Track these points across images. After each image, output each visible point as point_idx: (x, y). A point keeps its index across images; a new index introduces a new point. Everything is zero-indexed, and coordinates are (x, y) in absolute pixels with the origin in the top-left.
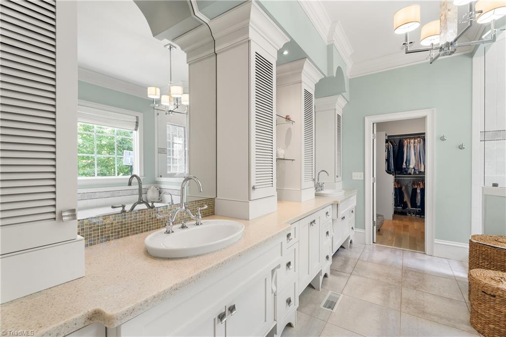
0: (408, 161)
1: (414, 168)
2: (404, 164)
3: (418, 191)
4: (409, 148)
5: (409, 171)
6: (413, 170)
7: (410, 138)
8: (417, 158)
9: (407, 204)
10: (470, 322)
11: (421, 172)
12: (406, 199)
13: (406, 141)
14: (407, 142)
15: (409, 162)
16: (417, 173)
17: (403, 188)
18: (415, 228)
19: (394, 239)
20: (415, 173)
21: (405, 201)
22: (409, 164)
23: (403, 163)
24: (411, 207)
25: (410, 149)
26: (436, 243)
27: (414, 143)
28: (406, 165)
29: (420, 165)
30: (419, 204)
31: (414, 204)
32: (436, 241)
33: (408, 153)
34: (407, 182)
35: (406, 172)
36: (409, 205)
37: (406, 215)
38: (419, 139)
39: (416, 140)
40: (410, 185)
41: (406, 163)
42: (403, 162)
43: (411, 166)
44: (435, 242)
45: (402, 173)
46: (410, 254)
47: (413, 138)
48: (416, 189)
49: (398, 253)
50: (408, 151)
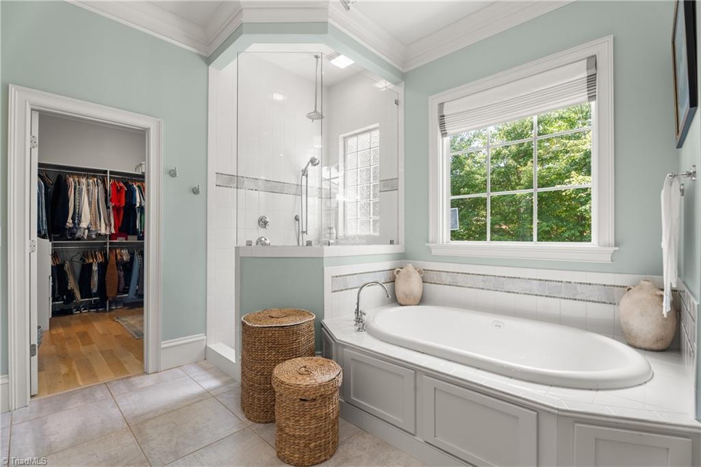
0: (77, 216)
1: (88, 228)
2: (70, 220)
3: (95, 268)
4: (78, 192)
5: (79, 234)
6: (87, 231)
7: (79, 175)
8: (93, 211)
9: (73, 294)
10: (279, 457)
11: (100, 234)
12: (72, 284)
13: (71, 179)
14: (74, 181)
15: (80, 217)
16: (94, 237)
17: (67, 266)
18: (101, 332)
19: (75, 367)
20: (89, 237)
21: (69, 288)
22: (80, 222)
23: (67, 219)
24: (82, 298)
25: (80, 194)
26: (163, 348)
27: (88, 185)
28: (74, 222)
29: (98, 223)
30: (95, 290)
31: (86, 291)
32: (164, 344)
33: (77, 201)
34: (71, 255)
35: (73, 234)
36: (78, 295)
37: (71, 313)
38: (95, 179)
39: (91, 181)
40: (77, 259)
41: (73, 219)
42: (68, 217)
43: (84, 225)
44: (162, 346)
45: (63, 237)
46: (122, 387)
47: (85, 175)
48: (91, 264)
49: (99, 394)
50: (77, 198)
